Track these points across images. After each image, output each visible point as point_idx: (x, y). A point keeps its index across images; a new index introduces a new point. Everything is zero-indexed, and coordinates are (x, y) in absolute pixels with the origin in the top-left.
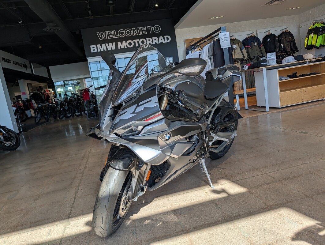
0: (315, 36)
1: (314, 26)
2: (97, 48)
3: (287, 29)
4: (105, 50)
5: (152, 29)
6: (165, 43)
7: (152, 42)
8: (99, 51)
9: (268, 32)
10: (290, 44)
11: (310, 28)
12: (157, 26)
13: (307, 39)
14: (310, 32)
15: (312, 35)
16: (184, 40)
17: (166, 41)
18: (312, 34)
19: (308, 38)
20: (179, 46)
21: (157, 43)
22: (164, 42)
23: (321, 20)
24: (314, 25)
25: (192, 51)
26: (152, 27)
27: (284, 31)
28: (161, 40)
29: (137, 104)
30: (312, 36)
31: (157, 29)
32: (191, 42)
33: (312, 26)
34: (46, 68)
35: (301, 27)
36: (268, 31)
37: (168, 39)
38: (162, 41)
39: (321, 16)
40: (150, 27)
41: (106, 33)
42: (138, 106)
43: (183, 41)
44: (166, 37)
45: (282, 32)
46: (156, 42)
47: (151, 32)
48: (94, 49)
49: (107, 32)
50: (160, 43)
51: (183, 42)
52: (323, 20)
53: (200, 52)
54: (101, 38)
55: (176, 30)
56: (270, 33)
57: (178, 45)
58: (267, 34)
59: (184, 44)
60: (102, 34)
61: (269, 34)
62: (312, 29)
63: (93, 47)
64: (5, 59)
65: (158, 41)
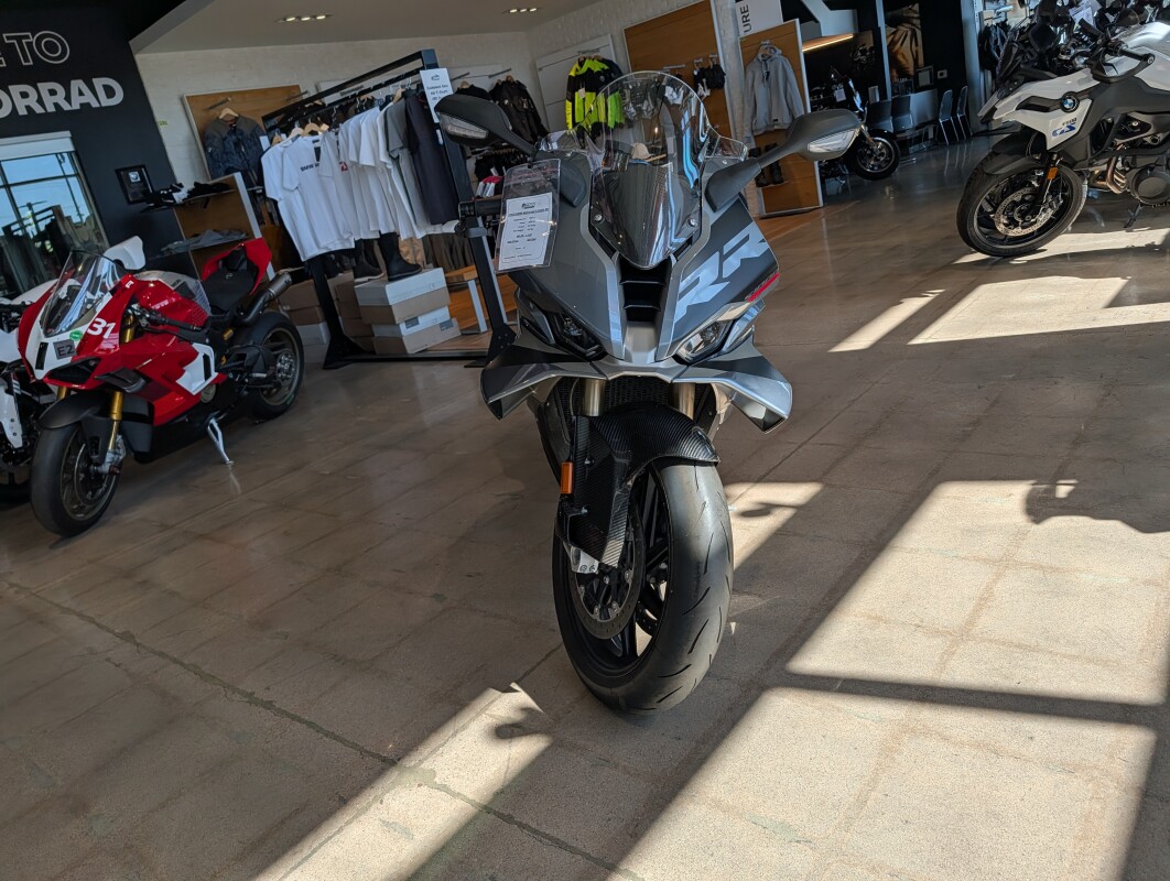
0: (590, 96)
1: (584, 69)
3: (510, 73)
5: (29, 44)
6: (101, 107)
7: (40, 101)
9: (461, 80)
10: (528, 120)
11: (572, 74)
12: (51, 35)
13: (569, 104)
14: (574, 84)
15: (581, 94)
16: (182, 99)
17: (106, 102)
18: (582, 90)
19: (573, 101)
20: (164, 123)
21: (66, 107)
22: (95, 104)
23: (593, 51)
24: (581, 64)
25: (271, 136)
26: (27, 37)
27: (503, 78)
28: (81, 93)
29: (717, 253)
30: (581, 98)
31: (51, 47)
32: (211, 108)
33: (577, 66)
35: (540, 69)
36: (460, 77)
37: (110, 92)
38: (84, 100)
39: (591, 39)
40: (19, 39)
42: (723, 258)
43: (177, 101)
44: (99, 83)
45: (494, 81)
46: (56, 105)
47: (26, 60)
50: (76, 106)
51: (180, 107)
52: (598, 50)
53: (317, 141)
55: (138, 58)
56: (465, 83)
57: (158, 117)
58: (459, 86)
59: (182, 115)
61: (465, 87)
62: (577, 76)
65: (68, 98)
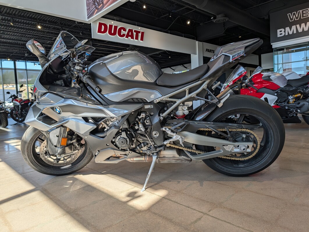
2: (285, 32)
4: (295, 32)
8: (287, 34)
34: (258, 56)
41: (299, 12)
48: (281, 33)
49: (301, 11)
54: (291, 19)
60: (294, 14)
63: (281, 31)
64: (209, 49)
